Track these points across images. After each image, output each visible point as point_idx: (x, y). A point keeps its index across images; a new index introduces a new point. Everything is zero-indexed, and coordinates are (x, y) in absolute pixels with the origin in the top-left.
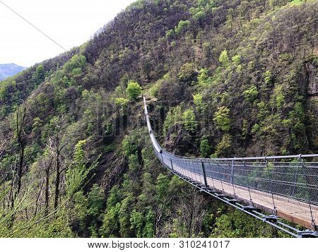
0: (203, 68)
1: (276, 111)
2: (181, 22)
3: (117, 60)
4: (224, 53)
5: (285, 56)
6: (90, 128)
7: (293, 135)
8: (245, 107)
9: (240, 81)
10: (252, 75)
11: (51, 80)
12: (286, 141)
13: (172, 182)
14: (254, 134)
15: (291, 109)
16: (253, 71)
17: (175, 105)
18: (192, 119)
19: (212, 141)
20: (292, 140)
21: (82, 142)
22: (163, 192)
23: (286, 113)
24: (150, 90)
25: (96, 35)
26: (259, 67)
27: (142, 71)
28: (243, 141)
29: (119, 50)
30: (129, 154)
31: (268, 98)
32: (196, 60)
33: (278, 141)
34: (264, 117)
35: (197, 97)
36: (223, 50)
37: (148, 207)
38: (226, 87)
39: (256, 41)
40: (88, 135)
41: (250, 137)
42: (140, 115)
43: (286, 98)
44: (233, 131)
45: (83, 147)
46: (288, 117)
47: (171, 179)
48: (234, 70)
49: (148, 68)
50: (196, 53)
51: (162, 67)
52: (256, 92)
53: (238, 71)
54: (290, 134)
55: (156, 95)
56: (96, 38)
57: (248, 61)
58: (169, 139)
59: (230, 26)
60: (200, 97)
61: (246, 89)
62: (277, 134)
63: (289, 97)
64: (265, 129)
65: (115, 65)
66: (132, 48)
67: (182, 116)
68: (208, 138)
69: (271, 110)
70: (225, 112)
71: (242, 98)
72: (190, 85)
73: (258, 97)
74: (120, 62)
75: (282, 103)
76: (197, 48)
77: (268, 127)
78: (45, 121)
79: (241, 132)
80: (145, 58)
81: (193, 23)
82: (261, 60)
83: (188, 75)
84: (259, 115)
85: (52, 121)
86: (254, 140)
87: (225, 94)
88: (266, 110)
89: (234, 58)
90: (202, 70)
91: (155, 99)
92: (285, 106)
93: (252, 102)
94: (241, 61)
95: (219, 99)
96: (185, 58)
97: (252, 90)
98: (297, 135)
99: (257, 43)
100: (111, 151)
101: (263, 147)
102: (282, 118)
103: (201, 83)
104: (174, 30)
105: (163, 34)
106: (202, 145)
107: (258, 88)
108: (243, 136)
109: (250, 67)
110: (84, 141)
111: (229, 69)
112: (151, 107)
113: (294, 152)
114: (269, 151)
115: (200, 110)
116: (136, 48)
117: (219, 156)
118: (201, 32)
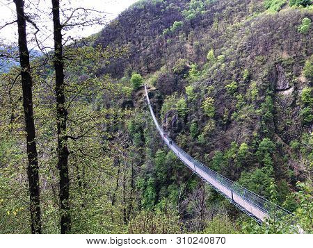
0: (194, 63)
1: (251, 102)
2: (176, 23)
4: (211, 52)
5: (260, 58)
7: (263, 122)
8: (226, 98)
9: (223, 77)
10: (233, 72)
12: (258, 126)
13: (167, 156)
14: (233, 120)
15: (263, 101)
16: (234, 68)
17: (170, 93)
18: (184, 106)
19: (200, 124)
20: (262, 126)
22: (161, 164)
23: (258, 104)
24: (150, 80)
26: (239, 65)
27: (142, 63)
28: (224, 125)
29: (123, 43)
30: (133, 132)
31: (245, 91)
32: (188, 56)
33: (251, 127)
34: (241, 107)
35: (189, 89)
36: (210, 49)
37: (150, 175)
38: (212, 81)
39: (237, 43)
41: (229, 122)
43: (259, 92)
44: (217, 117)
46: (260, 108)
47: (167, 154)
48: (219, 67)
49: (148, 61)
50: (188, 50)
51: (159, 61)
52: (236, 86)
53: (222, 68)
54: (261, 121)
55: (155, 85)
57: (230, 60)
58: (165, 122)
59: (216, 28)
60: (191, 89)
61: (228, 84)
62: (251, 121)
63: (262, 92)
64: (242, 117)
66: (134, 43)
67: (176, 103)
68: (196, 122)
69: (247, 101)
70: (211, 102)
71: (225, 91)
72: (182, 77)
73: (237, 91)
75: (256, 96)
76: (188, 45)
77: (244, 115)
79: (222, 118)
80: (145, 53)
81: (186, 23)
82: (241, 59)
83: (181, 68)
84: (237, 105)
86: (232, 125)
87: (212, 87)
88: (243, 101)
89: (219, 57)
90: (193, 66)
91: (154, 88)
92: (258, 98)
93: (232, 94)
94: (225, 60)
95: (206, 91)
96: (178, 54)
97: (232, 85)
98: (266, 122)
99: (239, 46)
101: (240, 131)
102: (255, 109)
103: (192, 76)
104: (170, 29)
105: (161, 32)
106: (192, 127)
107: (238, 83)
108: (224, 121)
109: (232, 66)
111: (214, 66)
112: (151, 95)
113: (263, 135)
114: (244, 134)
115: (191, 100)
116: (137, 43)
117: (205, 136)
118: (192, 32)
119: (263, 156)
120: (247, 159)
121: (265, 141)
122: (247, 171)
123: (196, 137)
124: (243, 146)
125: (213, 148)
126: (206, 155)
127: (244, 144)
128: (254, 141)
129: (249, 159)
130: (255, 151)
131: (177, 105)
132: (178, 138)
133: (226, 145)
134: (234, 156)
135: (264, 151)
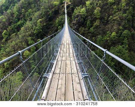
1: (121, 10)
6: (43, 14)
7: (126, 21)
8: (108, 8)
12: (123, 24)
14: (110, 20)
15: (128, 9)
17: (78, 6)
18: (85, 12)
19: (92, 22)
20: (125, 23)
21: (40, 20)
23: (125, 11)
30: (58, 26)
31: (118, 4)
33: (119, 24)
34: (115, 13)
40: (43, 17)
42: (63, 10)
43: (126, 4)
44: (101, 19)
45: (41, 22)
46: (125, 13)
52: (113, 1)
54: (125, 20)
55: (70, 1)
58: (74, 21)
60: (89, 3)
62: (119, 20)
64: (115, 18)
68: (90, 21)
69: (118, 10)
70: (99, 10)
71: (107, 4)
73: (114, 4)
77: (116, 17)
78: (26, 11)
79: (104, 19)
84: (113, 12)
85: (29, 11)
86: (109, 23)
87: (100, 2)
88: (116, 10)
91: (70, 3)
92: (125, 8)
93: (111, 6)
95: (97, 4)
98: (128, 21)
100: (51, 24)
101: (112, 26)
102: (123, 14)
106: (88, 23)
108: (105, 21)
110: (41, 19)
112: (68, 7)
113: (125, 28)
114: (115, 28)
115: (88, 9)
117: (94, 28)
119: (123, 39)
120: (115, 40)
121: (126, 32)
122: (114, 47)
123: (89, 29)
124: (114, 34)
125: (98, 35)
126: (94, 38)
127: (114, 33)
128: (120, 31)
129: (115, 41)
130: (119, 37)
131: (81, 11)
132: (80, 29)
133: (105, 33)
134: (108, 39)
135: (124, 37)
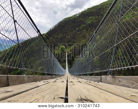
2: (82, 25)
3: (57, 38)
4: (98, 36)
11: (33, 44)
24: (69, 49)
25: (51, 29)
29: (59, 34)
50: (87, 37)
51: (74, 41)
55: (71, 51)
56: (51, 30)
65: (57, 39)
66: (63, 34)
74: (59, 39)
75: (121, 56)
76: (87, 34)
80: (68, 37)
81: (87, 26)
91: (71, 53)
96: (83, 38)
104: (79, 28)
105: (75, 29)
110: (42, 67)
116: (65, 34)
118: (89, 29)
